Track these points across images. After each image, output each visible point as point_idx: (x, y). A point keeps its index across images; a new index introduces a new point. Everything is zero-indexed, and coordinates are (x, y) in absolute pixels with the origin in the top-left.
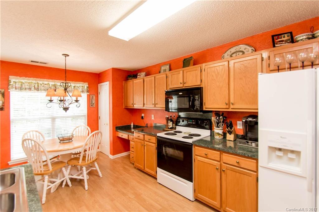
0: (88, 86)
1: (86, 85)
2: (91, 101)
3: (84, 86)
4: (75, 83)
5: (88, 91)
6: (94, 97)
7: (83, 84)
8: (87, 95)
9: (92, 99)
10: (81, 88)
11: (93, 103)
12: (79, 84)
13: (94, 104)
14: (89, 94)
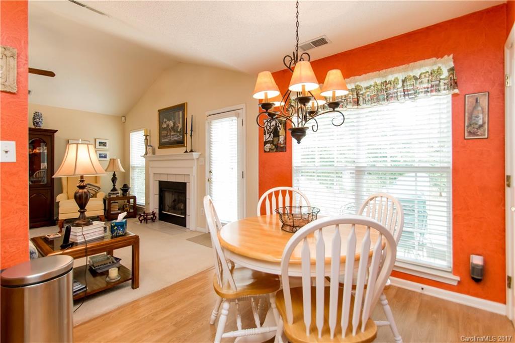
0: (452, 65)
1: (445, 65)
2: (470, 118)
3: (439, 68)
4: (405, 70)
5: (454, 84)
6: (484, 101)
7: (435, 63)
8: (454, 95)
9: (475, 108)
10: (425, 80)
11: (480, 122)
12: (421, 66)
13: (481, 126)
14: (456, 91)
